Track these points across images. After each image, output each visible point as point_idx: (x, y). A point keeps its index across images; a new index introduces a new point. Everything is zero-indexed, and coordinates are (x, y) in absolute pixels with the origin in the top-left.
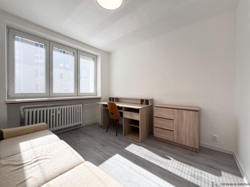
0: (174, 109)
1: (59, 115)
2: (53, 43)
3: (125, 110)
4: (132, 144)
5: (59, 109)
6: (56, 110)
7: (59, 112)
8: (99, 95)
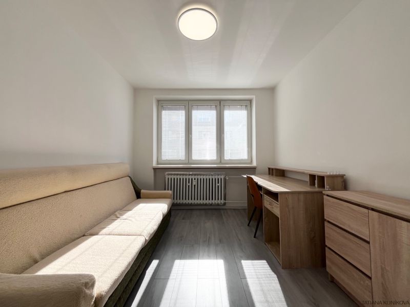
0: (373, 210)
1: (195, 186)
2: (192, 102)
3: (266, 194)
4: (265, 261)
5: (195, 179)
6: (192, 179)
7: (195, 183)
8: (254, 164)
